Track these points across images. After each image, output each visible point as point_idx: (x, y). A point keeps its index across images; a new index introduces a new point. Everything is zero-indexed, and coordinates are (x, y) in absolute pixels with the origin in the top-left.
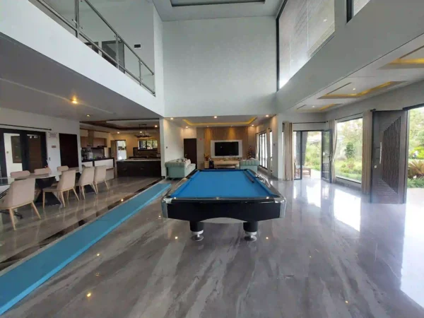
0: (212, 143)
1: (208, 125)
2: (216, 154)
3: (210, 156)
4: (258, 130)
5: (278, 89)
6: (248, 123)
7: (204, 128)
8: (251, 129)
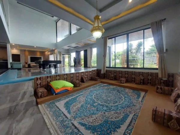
0: (29, 57)
1: (27, 49)
2: (31, 61)
3: (28, 62)
4: (49, 53)
5: (57, 42)
6: (46, 50)
7: (25, 51)
8: (46, 53)
